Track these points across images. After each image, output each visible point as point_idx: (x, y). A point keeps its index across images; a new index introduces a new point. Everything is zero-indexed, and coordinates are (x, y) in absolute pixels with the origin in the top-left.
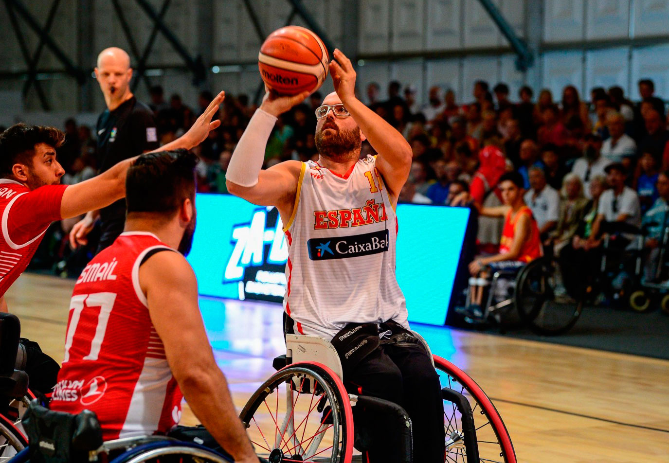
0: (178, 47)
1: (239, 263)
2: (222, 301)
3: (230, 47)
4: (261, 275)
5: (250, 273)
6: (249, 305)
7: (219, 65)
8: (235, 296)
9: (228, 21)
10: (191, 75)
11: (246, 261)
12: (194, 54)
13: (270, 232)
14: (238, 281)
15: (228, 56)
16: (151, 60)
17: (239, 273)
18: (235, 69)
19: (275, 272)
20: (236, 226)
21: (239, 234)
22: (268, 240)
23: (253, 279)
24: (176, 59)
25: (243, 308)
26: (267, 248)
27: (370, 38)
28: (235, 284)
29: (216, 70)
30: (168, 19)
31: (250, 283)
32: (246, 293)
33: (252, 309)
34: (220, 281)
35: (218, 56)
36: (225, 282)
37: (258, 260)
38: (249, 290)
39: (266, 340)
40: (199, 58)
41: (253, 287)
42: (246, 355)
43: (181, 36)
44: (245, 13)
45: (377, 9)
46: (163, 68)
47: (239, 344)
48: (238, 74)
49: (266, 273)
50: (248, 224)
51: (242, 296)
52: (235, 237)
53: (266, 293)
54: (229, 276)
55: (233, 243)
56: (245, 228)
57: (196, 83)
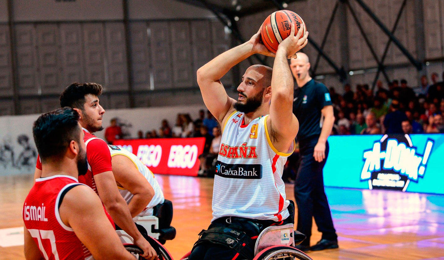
0: (331, 63)
1: (368, 170)
2: (360, 190)
3: (358, 61)
4: (380, 176)
5: (374, 175)
6: (375, 191)
7: (353, 70)
8: (366, 187)
9: (356, 48)
10: (339, 77)
11: (372, 169)
12: (339, 66)
13: (383, 153)
14: (367, 180)
15: (357, 66)
16: (318, 71)
17: (369, 175)
18: (361, 72)
19: (387, 173)
20: (365, 151)
21: (367, 155)
22: (382, 157)
23: (376, 178)
24: (331, 70)
25: (372, 193)
26: (382, 161)
27: (431, 50)
28: (366, 182)
29: (351, 73)
30: (325, 50)
31: (374, 180)
32: (373, 186)
33: (377, 194)
34: (359, 180)
35: (352, 66)
36: (362, 181)
37: (378, 168)
38: (374, 184)
39: (385, 208)
40: (342, 68)
41: (376, 183)
42: (376, 216)
43: (332, 57)
44: (364, 43)
45: (434, 35)
46: (325, 74)
47: (371, 211)
48: (363, 75)
49: (383, 174)
50: (372, 149)
51: (371, 187)
52: (365, 157)
53: (383, 185)
54: (363, 177)
55: (364, 160)
56: (370, 152)
57: (342, 80)
